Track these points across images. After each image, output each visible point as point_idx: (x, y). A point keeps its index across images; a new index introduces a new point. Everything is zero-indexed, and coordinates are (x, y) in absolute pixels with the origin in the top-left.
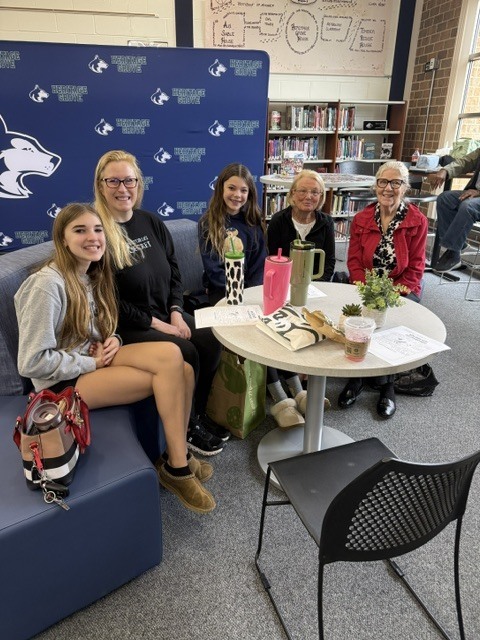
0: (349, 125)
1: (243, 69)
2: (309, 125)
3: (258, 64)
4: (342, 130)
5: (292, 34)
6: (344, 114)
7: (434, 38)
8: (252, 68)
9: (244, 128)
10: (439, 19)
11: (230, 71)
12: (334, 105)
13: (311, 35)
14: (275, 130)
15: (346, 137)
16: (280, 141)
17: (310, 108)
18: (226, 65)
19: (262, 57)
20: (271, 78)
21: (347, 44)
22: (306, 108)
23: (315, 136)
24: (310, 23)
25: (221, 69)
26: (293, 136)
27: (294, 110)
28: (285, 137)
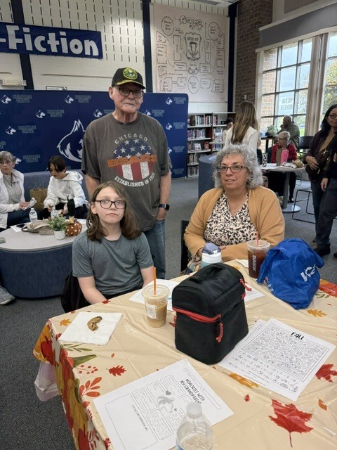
0: (217, 123)
1: (179, 101)
2: (202, 123)
3: (185, 99)
4: (214, 125)
5: (190, 86)
6: (214, 118)
7: (244, 87)
8: (182, 101)
9: (179, 126)
10: (244, 80)
11: (174, 102)
12: (211, 115)
13: (197, 86)
14: (189, 127)
15: (215, 128)
16: (191, 131)
17: (201, 116)
18: (172, 100)
19: (186, 96)
20: (189, 104)
21: (211, 89)
22: (200, 116)
23: (204, 128)
24: (196, 81)
25: (170, 101)
26: (196, 128)
27: (196, 117)
28: (193, 129)
